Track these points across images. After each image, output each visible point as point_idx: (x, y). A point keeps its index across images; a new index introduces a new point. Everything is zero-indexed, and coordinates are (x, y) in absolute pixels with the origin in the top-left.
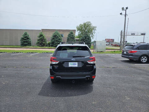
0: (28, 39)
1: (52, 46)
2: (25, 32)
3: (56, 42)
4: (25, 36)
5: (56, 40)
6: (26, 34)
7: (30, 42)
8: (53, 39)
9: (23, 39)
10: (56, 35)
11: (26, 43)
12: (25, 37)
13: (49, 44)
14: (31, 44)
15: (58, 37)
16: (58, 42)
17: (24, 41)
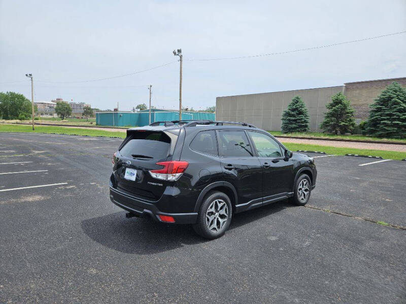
0: (301, 113)
1: (371, 133)
2: (296, 96)
3: (388, 119)
4: (294, 107)
5: (388, 115)
6: (297, 102)
7: (305, 122)
8: (379, 110)
9: (288, 114)
10: (390, 98)
11: (294, 126)
12: (293, 110)
13: (362, 127)
14: (306, 126)
15: (396, 103)
16: (395, 119)
17: (289, 120)
